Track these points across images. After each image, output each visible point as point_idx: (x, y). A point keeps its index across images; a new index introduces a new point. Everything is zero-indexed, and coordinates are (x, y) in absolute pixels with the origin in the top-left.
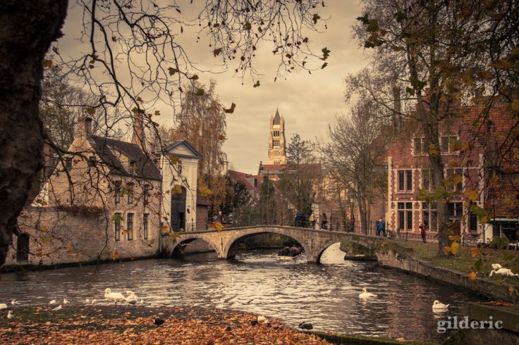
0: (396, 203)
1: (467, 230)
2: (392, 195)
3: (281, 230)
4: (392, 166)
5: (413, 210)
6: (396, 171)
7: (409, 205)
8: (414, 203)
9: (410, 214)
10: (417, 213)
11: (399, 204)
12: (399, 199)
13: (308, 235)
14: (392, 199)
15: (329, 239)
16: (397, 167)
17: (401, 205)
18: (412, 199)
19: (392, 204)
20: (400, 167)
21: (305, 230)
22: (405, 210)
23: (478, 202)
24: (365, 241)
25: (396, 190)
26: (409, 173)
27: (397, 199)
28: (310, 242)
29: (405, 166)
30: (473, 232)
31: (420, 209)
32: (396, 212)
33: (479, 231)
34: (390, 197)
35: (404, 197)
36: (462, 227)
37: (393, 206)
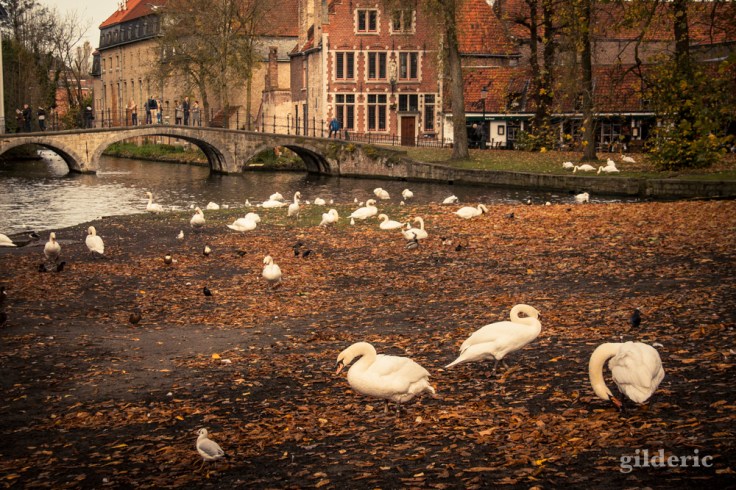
0: (333, 95)
1: (422, 129)
2: (328, 85)
3: (186, 131)
4: (329, 45)
5: (356, 104)
6: (333, 53)
7: (351, 98)
8: (357, 95)
9: (351, 110)
10: (361, 108)
11: (337, 96)
12: (339, 90)
13: (229, 137)
14: (329, 90)
15: (261, 142)
16: (335, 47)
17: (340, 98)
18: (354, 90)
19: (329, 96)
20: (339, 48)
21: (225, 132)
22: (345, 103)
23: (436, 94)
24: (314, 145)
25: (333, 78)
26: (351, 56)
27: (336, 89)
28: (232, 147)
29: (345, 46)
30: (429, 131)
31: (365, 103)
32: (334, 106)
33: (437, 129)
34: (325, 88)
35: (345, 87)
36: (417, 125)
37: (329, 98)
